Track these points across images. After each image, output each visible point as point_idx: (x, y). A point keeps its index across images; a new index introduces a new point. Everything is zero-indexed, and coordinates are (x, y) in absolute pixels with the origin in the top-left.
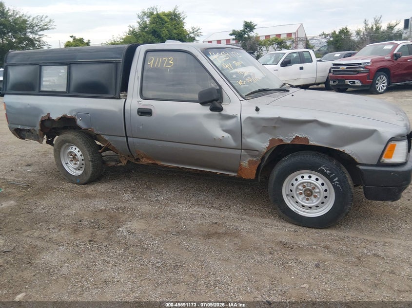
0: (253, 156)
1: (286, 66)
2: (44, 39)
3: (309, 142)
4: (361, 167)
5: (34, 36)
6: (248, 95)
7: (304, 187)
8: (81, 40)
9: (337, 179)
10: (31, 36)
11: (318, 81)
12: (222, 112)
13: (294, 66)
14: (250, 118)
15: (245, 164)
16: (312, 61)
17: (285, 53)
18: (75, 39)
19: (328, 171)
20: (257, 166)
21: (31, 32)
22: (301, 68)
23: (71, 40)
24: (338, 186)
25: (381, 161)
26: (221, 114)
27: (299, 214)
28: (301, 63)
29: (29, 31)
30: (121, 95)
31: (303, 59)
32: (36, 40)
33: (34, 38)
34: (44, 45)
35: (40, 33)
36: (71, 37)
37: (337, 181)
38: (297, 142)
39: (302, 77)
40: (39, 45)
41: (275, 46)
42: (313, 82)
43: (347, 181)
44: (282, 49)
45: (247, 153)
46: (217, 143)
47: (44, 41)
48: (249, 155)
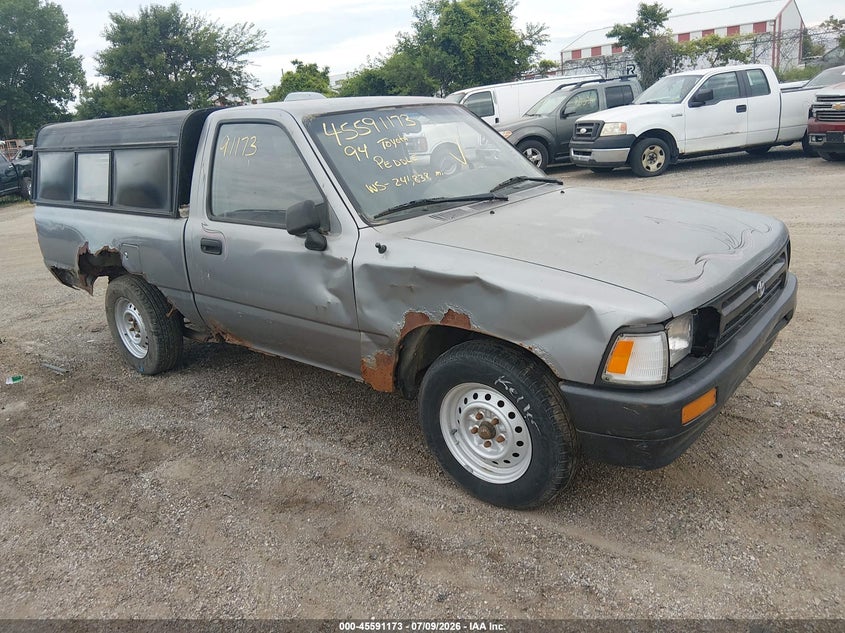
0: (381, 346)
1: (704, 104)
2: (247, 70)
3: (470, 324)
4: (564, 388)
5: (230, 64)
6: (381, 215)
7: (480, 417)
8: (312, 69)
9: (528, 407)
10: (224, 64)
11: (782, 137)
12: (327, 253)
13: (723, 104)
14: (366, 267)
15: (370, 360)
16: (769, 91)
17: (701, 77)
18: (301, 68)
19: (512, 390)
20: (391, 367)
21: (225, 58)
22: (741, 109)
23: (293, 69)
24: (532, 422)
25: (603, 376)
26: (323, 256)
27: (475, 473)
28: (740, 96)
29: (221, 54)
30: (180, 210)
31: (745, 87)
32: (234, 73)
33: (231, 69)
34: (247, 82)
35: (240, 58)
36: (294, 63)
37: (529, 411)
38: (450, 324)
39: (743, 128)
40: (239, 82)
41: (713, 54)
42: (772, 139)
43: (552, 414)
44: (730, 61)
45: (371, 338)
46: (321, 315)
47: (249, 73)
48: (375, 343)
